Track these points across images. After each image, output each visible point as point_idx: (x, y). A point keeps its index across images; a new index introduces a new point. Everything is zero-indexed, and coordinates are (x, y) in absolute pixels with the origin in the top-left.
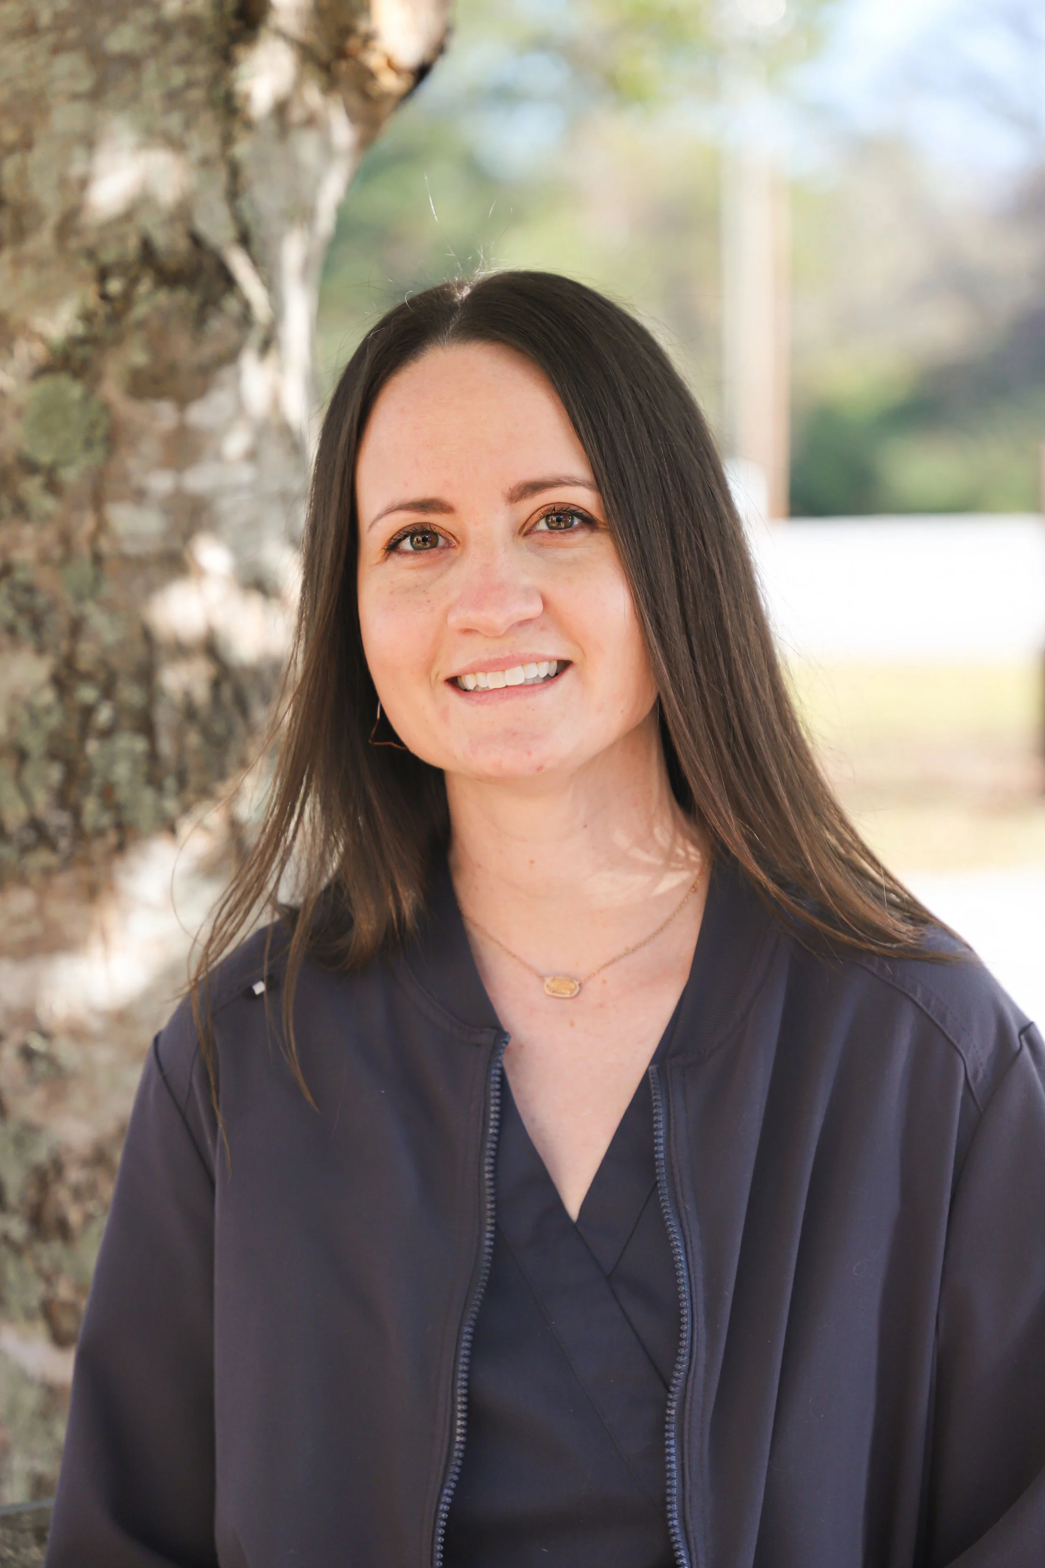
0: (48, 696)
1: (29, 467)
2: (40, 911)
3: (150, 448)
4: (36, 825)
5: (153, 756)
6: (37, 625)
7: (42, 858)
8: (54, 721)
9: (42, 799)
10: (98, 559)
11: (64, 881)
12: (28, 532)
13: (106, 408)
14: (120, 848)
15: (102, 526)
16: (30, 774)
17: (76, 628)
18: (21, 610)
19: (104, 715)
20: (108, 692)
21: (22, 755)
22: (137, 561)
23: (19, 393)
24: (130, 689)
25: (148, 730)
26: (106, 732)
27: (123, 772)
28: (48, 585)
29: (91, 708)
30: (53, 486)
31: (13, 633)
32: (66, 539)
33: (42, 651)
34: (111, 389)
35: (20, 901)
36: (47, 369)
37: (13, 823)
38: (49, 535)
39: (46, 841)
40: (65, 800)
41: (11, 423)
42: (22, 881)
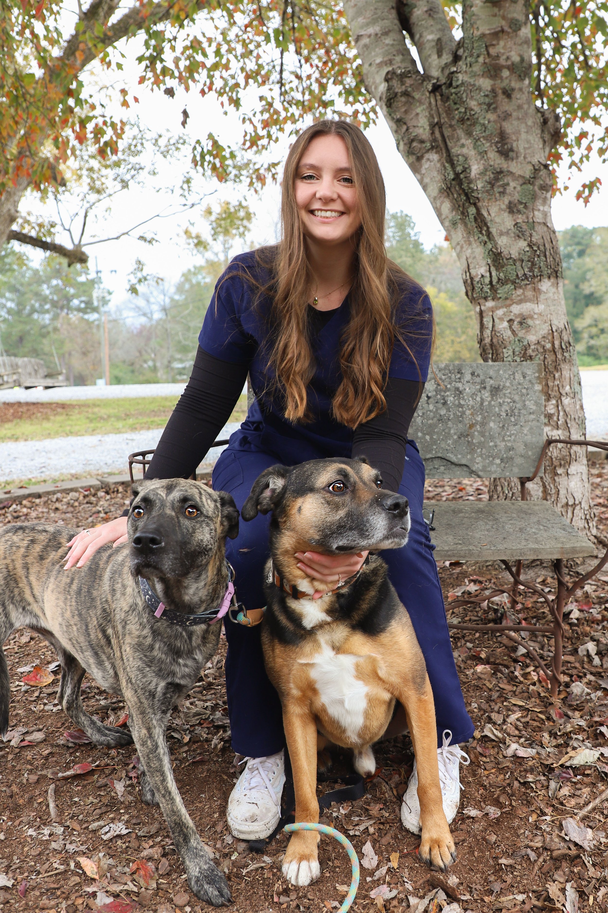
0: (527, 249)
1: (521, 203)
2: (523, 293)
3: (540, 201)
4: (525, 274)
5: (546, 261)
6: (523, 235)
7: (526, 282)
8: (529, 254)
9: (526, 270)
10: (534, 222)
11: (529, 287)
12: (520, 216)
13: (535, 191)
14: (540, 280)
15: (534, 216)
16: (524, 264)
17: (531, 236)
18: (520, 231)
21: (522, 261)
22: (539, 223)
23: (519, 188)
24: (542, 248)
25: (545, 256)
26: (539, 256)
27: (542, 264)
28: (525, 227)
29: (536, 251)
30: (526, 207)
31: (518, 236)
32: (527, 218)
33: (525, 240)
34: (536, 188)
35: (519, 292)
36: (524, 183)
37: (520, 276)
38: (524, 217)
39: (527, 278)
40: (531, 270)
41: (517, 194)
42: (520, 287)
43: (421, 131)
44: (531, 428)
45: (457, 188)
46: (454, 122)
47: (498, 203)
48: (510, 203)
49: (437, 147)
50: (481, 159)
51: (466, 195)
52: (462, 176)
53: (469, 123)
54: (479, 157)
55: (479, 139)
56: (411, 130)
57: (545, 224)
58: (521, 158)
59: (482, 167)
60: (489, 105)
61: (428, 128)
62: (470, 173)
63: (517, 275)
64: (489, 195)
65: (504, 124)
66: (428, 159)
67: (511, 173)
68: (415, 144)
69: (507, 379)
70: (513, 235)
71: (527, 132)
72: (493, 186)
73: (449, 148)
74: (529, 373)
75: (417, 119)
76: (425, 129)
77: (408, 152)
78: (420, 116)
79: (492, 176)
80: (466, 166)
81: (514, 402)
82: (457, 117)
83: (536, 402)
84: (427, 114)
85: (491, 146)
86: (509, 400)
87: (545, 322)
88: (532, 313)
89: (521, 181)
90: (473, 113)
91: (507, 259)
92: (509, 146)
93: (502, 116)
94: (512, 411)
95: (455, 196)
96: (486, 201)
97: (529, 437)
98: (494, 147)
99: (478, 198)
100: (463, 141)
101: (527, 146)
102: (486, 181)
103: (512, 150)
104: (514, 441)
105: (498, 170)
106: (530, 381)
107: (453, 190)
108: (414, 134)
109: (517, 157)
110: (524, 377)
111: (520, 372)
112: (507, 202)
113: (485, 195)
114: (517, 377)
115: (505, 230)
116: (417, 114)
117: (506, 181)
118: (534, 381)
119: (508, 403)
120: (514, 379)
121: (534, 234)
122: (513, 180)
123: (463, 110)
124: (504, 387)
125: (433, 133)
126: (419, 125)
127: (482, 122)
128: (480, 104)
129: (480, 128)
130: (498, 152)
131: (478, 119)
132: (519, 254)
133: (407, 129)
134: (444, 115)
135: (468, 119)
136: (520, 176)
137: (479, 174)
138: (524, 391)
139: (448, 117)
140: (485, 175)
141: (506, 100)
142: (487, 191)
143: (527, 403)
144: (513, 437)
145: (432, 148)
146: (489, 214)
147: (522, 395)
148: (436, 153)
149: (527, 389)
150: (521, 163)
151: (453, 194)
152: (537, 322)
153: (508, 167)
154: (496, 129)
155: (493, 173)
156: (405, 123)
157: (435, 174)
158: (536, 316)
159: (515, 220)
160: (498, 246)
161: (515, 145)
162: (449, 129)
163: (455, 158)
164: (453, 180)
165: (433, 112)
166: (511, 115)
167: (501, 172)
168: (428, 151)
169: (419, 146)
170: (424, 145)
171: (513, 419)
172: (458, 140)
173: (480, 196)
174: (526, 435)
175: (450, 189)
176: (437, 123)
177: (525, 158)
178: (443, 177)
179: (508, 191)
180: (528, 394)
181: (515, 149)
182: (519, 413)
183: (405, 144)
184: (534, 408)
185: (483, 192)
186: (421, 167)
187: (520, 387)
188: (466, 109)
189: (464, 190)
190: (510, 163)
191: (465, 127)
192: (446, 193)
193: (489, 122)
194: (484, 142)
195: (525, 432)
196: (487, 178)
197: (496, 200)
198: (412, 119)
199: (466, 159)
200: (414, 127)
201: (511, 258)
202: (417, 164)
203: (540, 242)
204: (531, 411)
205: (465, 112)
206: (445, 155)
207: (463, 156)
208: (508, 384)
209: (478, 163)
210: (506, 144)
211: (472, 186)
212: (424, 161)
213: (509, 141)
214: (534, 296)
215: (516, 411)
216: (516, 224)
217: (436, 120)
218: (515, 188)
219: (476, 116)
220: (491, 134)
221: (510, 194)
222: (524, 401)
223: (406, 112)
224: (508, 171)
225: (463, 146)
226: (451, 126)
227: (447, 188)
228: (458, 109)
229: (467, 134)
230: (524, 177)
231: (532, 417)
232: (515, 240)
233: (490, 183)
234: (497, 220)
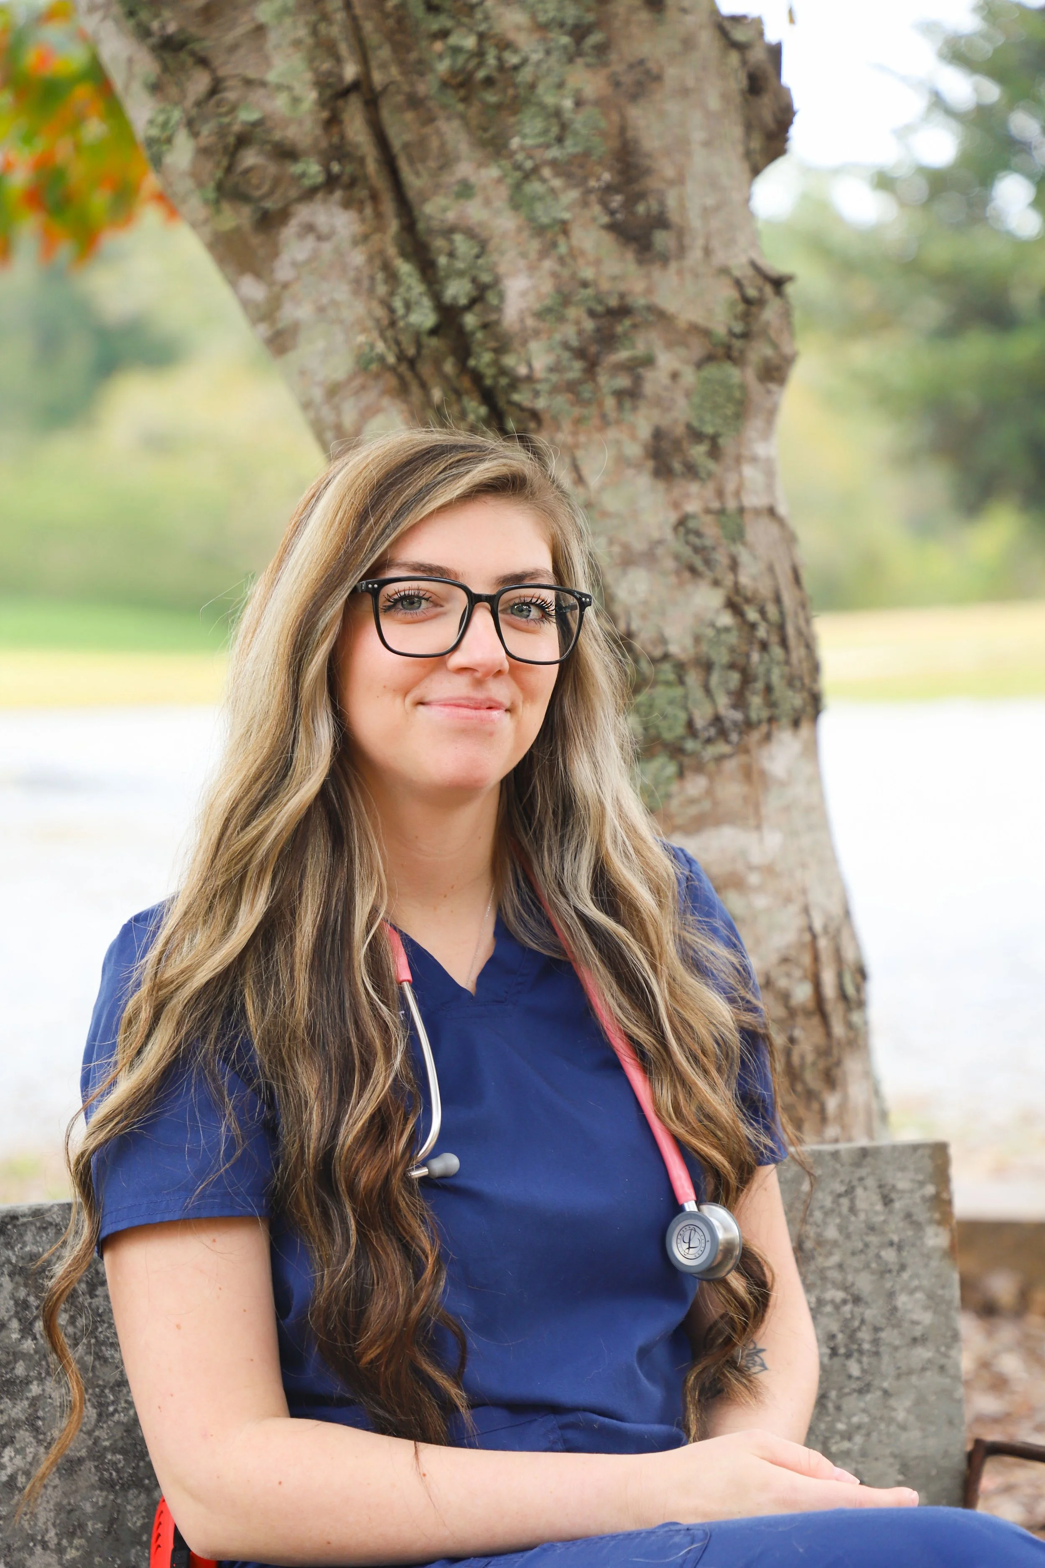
0: (726, 619)
1: (696, 436)
2: (709, 792)
4: (717, 720)
6: (708, 562)
7: (722, 748)
9: (723, 701)
10: (741, 510)
11: (730, 765)
12: (694, 488)
13: (744, 388)
14: (768, 737)
15: (739, 484)
16: (715, 679)
17: (734, 565)
18: (697, 550)
19: (762, 632)
20: (762, 612)
21: (707, 666)
22: (757, 512)
23: (689, 377)
24: (772, 611)
25: (784, 643)
26: (764, 646)
27: (776, 677)
28: (711, 531)
29: (753, 626)
30: (715, 452)
31: (693, 570)
32: (720, 494)
33: (716, 583)
34: (750, 375)
35: (696, 785)
36: (710, 358)
37: (700, 723)
38: (709, 490)
39: (723, 734)
40: (739, 700)
41: (681, 402)
42: (699, 768)
43: (280, 103)
44: (920, 1401)
45: (449, 367)
46: (426, 87)
47: (612, 433)
48: (658, 434)
49: (353, 183)
50: (544, 254)
51: (488, 396)
52: (470, 320)
53: (491, 97)
54: (535, 245)
55: (535, 170)
56: (231, 96)
57: (771, 512)
58: (695, 255)
59: (547, 287)
60: (579, 32)
61: (312, 96)
62: (499, 309)
63: (690, 725)
64: (579, 401)
65: (638, 115)
66: (309, 228)
67: (661, 316)
68: (250, 158)
69: (827, 1213)
70: (669, 564)
71: (707, 144)
72: (592, 366)
73: (411, 194)
74: (903, 1184)
75: (260, 49)
76: (296, 101)
77: (220, 187)
78: (273, 38)
79: (589, 325)
80: (486, 278)
81: (857, 1300)
82: (443, 67)
83: (931, 1296)
84: (302, 32)
85: (585, 204)
86: (839, 1295)
87: (788, 900)
88: (740, 867)
89: (698, 349)
90: (513, 59)
91: (654, 661)
92: (655, 207)
93: (627, 79)
94: (852, 1336)
95: (437, 394)
96: (567, 425)
97: (915, 1434)
98: (597, 209)
99: (535, 415)
100: (464, 169)
101: (710, 201)
102: (566, 346)
103: (661, 222)
104: (864, 1454)
105: (613, 302)
106: (908, 1216)
107: (426, 369)
108: (247, 116)
109: (682, 250)
110: (887, 1201)
111: (871, 1182)
112: (645, 432)
113: (561, 401)
114: (861, 1204)
115: (639, 546)
116: (260, 30)
117: (640, 348)
118: (922, 1214)
119: (837, 1307)
120: (853, 1210)
121: (744, 557)
122: (669, 345)
123: (470, 42)
124: (820, 1242)
125: (333, 122)
126: (272, 77)
127: (550, 100)
128: (542, 28)
129: (539, 124)
130: (613, 227)
131: (532, 86)
132: (697, 639)
133: (215, 90)
134: (385, 53)
135: (489, 82)
136: (695, 329)
137: (539, 315)
138: (889, 1255)
139: (402, 63)
140: (561, 319)
141: (644, 16)
142: (571, 387)
143: (902, 1300)
144: (858, 1439)
145: (331, 182)
146: (580, 480)
147: (884, 1272)
148: (347, 204)
149: (900, 1248)
150: (696, 276)
151: (424, 386)
152: (761, 902)
153: (649, 291)
154: (603, 134)
155: (592, 313)
156: (203, 62)
157: (342, 292)
158: (754, 879)
159: (676, 505)
160: (618, 609)
161: (671, 201)
162: (409, 116)
163: (439, 243)
164: (434, 332)
165: (335, 31)
166: (658, 78)
167: (623, 311)
168: (310, 194)
169: (272, 169)
170: (296, 168)
171: (854, 1369)
172: (446, 162)
173: (541, 404)
174: (903, 1428)
175: (412, 363)
176: (355, 86)
177: (707, 252)
178: (380, 312)
179: (649, 388)
180: (903, 1267)
181: (674, 216)
182: (876, 1342)
183: (204, 152)
184: (927, 1318)
185: (555, 390)
186: (275, 254)
187: (873, 1239)
188: (482, 37)
189: (477, 377)
190: (656, 272)
191: (473, 112)
192: (392, 381)
193: (579, 103)
194: (557, 183)
195: (901, 1415)
196: (569, 332)
197: (605, 422)
198: (233, 48)
199: (483, 246)
200: (249, 83)
201: (666, 657)
202: (256, 240)
203: (765, 589)
204: (918, 1331)
205: (480, 54)
206: (393, 225)
207: (470, 233)
208: (831, 1233)
209: (532, 269)
210: (641, 196)
211: (509, 361)
212: (289, 232)
213: (652, 183)
214: (745, 799)
215: (865, 1335)
216: (682, 522)
217: (350, 71)
218: (675, 376)
219: (525, 75)
220: (586, 154)
221: (658, 402)
222: (891, 1295)
223: (208, 14)
224: (651, 309)
225: (466, 190)
226: (414, 102)
227: (401, 357)
228: (444, 34)
229: (483, 144)
230: (706, 333)
231: (923, 1353)
232: (681, 584)
233: (580, 353)
234: (611, 502)
